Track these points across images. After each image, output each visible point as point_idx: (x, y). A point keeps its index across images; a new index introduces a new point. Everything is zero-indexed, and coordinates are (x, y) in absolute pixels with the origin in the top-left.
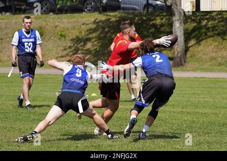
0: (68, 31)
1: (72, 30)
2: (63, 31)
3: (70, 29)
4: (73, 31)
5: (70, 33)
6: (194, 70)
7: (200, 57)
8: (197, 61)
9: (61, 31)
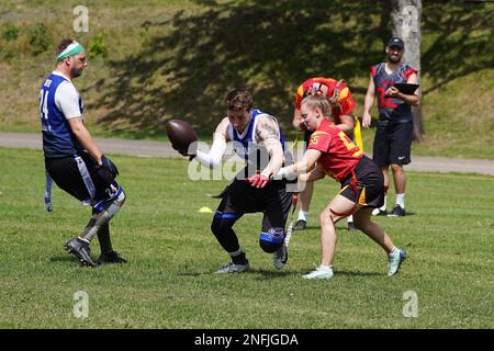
0: (115, 41)
1: (125, 36)
2: (101, 39)
3: (120, 36)
4: (127, 40)
5: (119, 44)
6: (448, 153)
7: (461, 120)
8: (452, 131)
9: (95, 39)
